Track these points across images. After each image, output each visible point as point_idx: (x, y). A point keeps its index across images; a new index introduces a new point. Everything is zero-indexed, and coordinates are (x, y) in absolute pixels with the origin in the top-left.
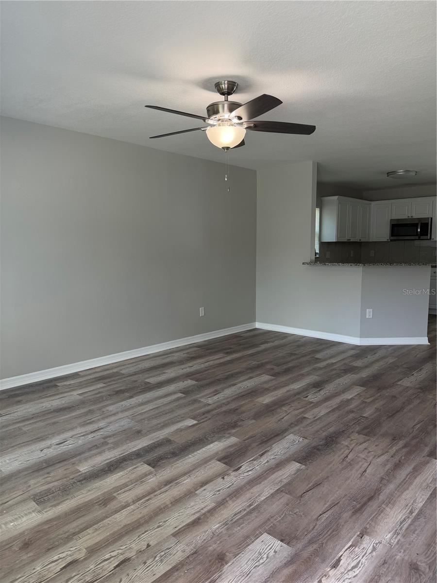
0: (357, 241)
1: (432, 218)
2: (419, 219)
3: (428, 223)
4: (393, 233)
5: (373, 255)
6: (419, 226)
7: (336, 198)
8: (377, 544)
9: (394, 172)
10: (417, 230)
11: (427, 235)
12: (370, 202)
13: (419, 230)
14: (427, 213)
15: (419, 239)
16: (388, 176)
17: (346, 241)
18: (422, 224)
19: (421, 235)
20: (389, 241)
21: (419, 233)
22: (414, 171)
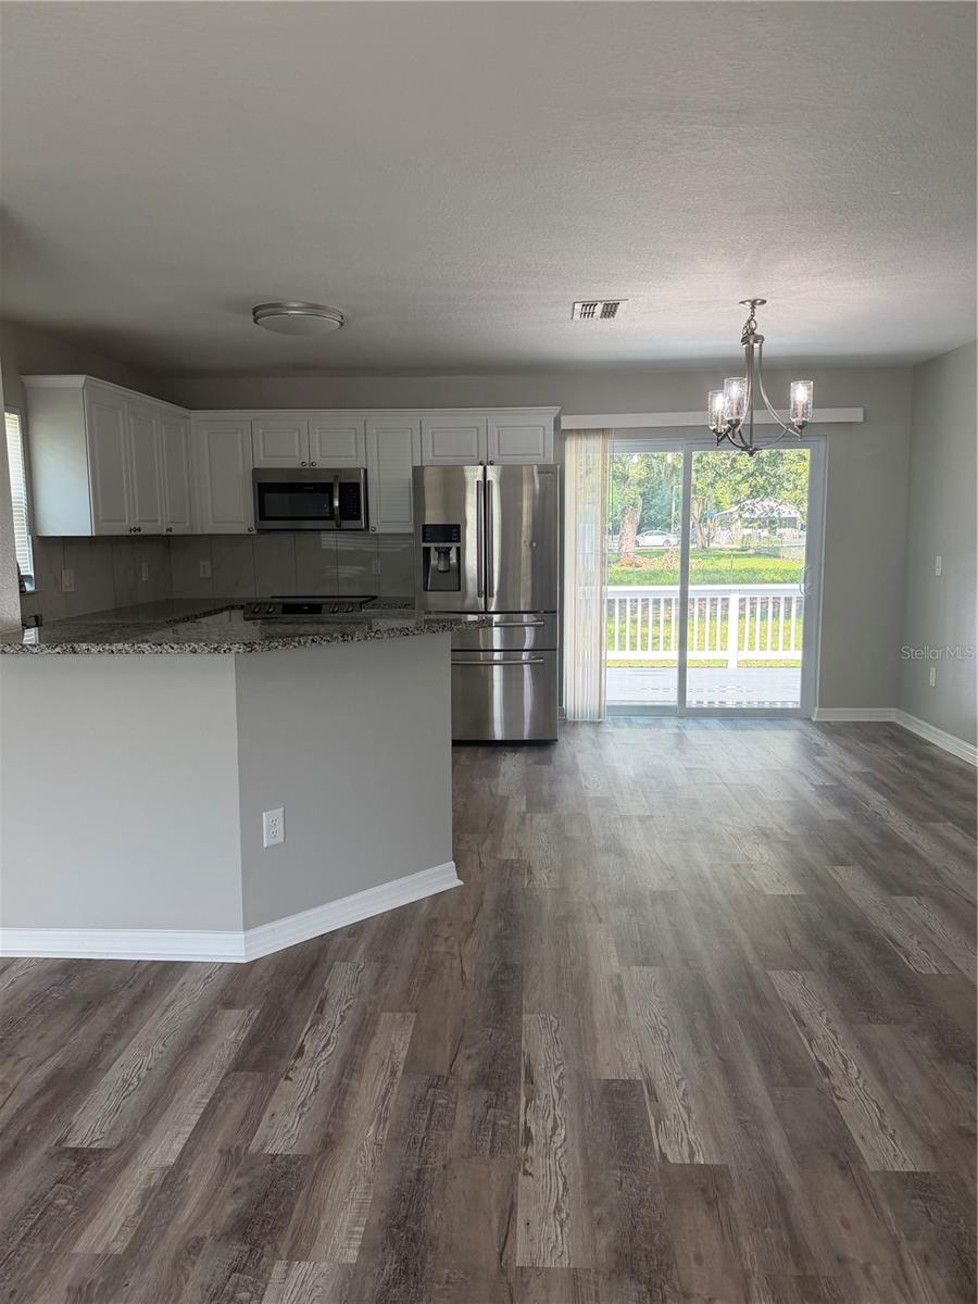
0: (160, 532)
1: (366, 471)
2: (336, 472)
3: (358, 485)
4: (262, 513)
5: (208, 575)
6: (336, 493)
7: (78, 381)
9: (275, 307)
10: (332, 503)
11: (359, 518)
12: (185, 412)
13: (336, 503)
14: (354, 454)
15: (339, 529)
16: (255, 321)
17: (128, 533)
18: (342, 485)
19: (343, 518)
20: (255, 532)
21: (337, 512)
22: (334, 311)
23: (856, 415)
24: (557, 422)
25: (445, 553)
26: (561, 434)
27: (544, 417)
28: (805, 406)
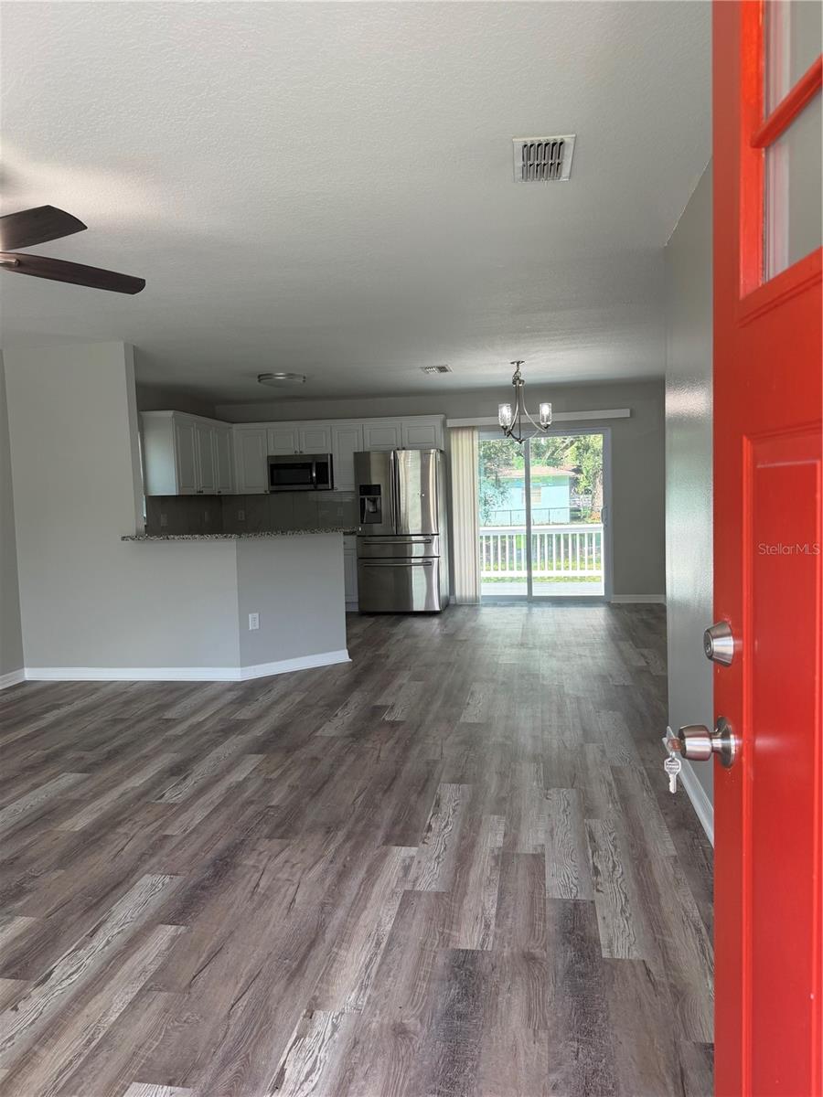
0: (213, 494)
1: (331, 456)
2: (315, 456)
3: (326, 464)
4: (273, 480)
5: (244, 518)
6: (314, 468)
8: (337, 1018)
9: (269, 376)
10: (311, 475)
11: (327, 483)
12: (230, 425)
13: (314, 475)
14: (325, 446)
15: (316, 489)
16: (259, 381)
17: (196, 494)
18: (317, 464)
19: (317, 483)
20: (268, 492)
21: (314, 480)
22: (299, 376)
23: (626, 413)
24: (444, 424)
25: (374, 502)
26: (448, 431)
27: (436, 421)
28: (548, 417)
